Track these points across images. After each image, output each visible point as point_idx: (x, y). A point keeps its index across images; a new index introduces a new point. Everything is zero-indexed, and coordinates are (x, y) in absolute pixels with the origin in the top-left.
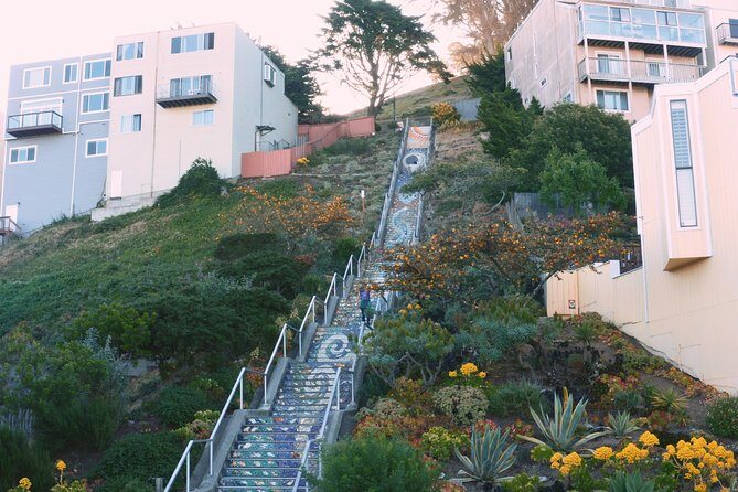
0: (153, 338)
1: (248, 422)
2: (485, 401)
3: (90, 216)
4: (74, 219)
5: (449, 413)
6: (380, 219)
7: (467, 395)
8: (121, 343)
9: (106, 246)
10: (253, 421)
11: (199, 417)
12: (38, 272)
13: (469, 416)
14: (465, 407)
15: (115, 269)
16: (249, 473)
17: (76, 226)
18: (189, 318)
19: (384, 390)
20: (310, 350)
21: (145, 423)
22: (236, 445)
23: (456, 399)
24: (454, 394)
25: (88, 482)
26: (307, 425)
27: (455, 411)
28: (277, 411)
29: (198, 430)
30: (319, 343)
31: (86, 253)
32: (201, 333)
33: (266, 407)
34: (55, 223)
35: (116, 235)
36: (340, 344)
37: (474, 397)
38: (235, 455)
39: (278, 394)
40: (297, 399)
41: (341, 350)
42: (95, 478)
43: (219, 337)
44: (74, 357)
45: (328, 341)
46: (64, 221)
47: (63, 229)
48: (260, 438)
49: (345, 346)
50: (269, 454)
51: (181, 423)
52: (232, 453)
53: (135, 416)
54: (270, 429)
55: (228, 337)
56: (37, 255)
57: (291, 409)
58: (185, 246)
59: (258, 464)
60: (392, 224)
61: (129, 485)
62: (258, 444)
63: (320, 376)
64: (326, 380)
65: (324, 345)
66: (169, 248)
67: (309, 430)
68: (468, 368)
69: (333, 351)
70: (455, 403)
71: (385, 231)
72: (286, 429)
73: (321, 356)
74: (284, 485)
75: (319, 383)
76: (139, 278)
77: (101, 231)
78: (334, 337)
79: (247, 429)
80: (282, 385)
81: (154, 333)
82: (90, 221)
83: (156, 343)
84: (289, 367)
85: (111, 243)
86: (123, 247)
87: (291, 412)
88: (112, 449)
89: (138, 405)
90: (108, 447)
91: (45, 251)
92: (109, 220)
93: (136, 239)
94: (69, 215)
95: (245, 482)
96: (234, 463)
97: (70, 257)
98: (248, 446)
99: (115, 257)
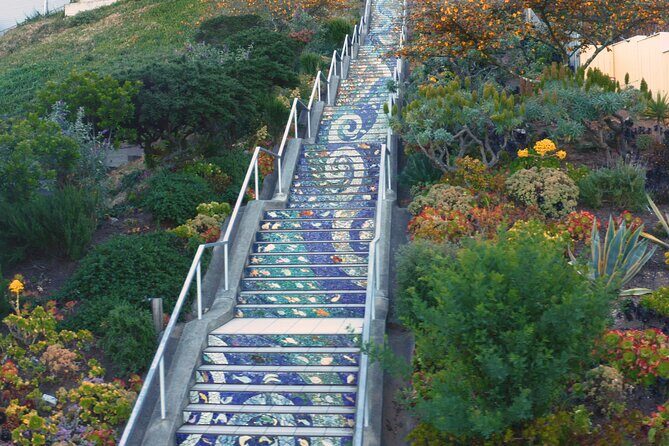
0: (138, 114)
1: (266, 217)
2: (574, 187)
3: (63, 12)
4: (48, 16)
5: (532, 202)
6: (364, 7)
7: (553, 179)
8: (98, 120)
9: (81, 39)
10: (273, 215)
11: (202, 211)
12: (11, 67)
13: (559, 206)
14: (552, 194)
15: (90, 59)
16: (277, 286)
17: (50, 22)
18: (183, 88)
19: (435, 175)
20: (319, 132)
21: (132, 220)
22: (254, 248)
23: (540, 184)
24: (534, 178)
25: (57, 306)
26: (346, 219)
27: (540, 200)
28: (294, 202)
29: (203, 229)
30: (328, 124)
31: (60, 47)
32: (198, 105)
33: (281, 197)
34: (29, 21)
35: (91, 29)
36: (353, 125)
37: (562, 181)
38: (255, 260)
39: (294, 181)
40: (318, 186)
41: (356, 132)
42: (67, 300)
43: (221, 110)
44: (32, 134)
45: (339, 122)
46: (38, 18)
47: (37, 25)
48: (285, 239)
49: (359, 127)
50: (301, 259)
51: (179, 220)
52: (250, 258)
53: (118, 211)
54: (297, 225)
55: (232, 110)
56: (11, 51)
57: (312, 199)
58: (162, 36)
59: (288, 273)
60: (376, 11)
61: (115, 313)
62: (284, 246)
63: (341, 160)
64: (350, 164)
65: (335, 126)
66: (145, 39)
67: (348, 225)
68: (545, 146)
69: (346, 133)
70: (538, 190)
71: (370, 18)
72: (318, 225)
73: (333, 137)
74: (328, 301)
75: (341, 167)
76: (117, 65)
77: (76, 25)
78: (346, 117)
79: (266, 226)
80: (296, 171)
81: (138, 105)
82: (63, 16)
83: (142, 119)
84: (302, 149)
85: (86, 34)
86: (98, 39)
87: (311, 203)
88: (89, 259)
89: (121, 198)
90: (83, 254)
91: (19, 47)
92: (83, 13)
93: (112, 32)
94: (43, 12)
95: (273, 299)
96: (255, 272)
97: (44, 51)
98: (270, 248)
99: (90, 49)
